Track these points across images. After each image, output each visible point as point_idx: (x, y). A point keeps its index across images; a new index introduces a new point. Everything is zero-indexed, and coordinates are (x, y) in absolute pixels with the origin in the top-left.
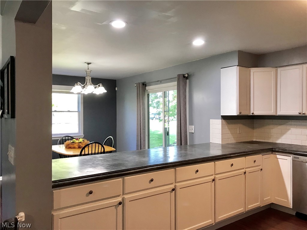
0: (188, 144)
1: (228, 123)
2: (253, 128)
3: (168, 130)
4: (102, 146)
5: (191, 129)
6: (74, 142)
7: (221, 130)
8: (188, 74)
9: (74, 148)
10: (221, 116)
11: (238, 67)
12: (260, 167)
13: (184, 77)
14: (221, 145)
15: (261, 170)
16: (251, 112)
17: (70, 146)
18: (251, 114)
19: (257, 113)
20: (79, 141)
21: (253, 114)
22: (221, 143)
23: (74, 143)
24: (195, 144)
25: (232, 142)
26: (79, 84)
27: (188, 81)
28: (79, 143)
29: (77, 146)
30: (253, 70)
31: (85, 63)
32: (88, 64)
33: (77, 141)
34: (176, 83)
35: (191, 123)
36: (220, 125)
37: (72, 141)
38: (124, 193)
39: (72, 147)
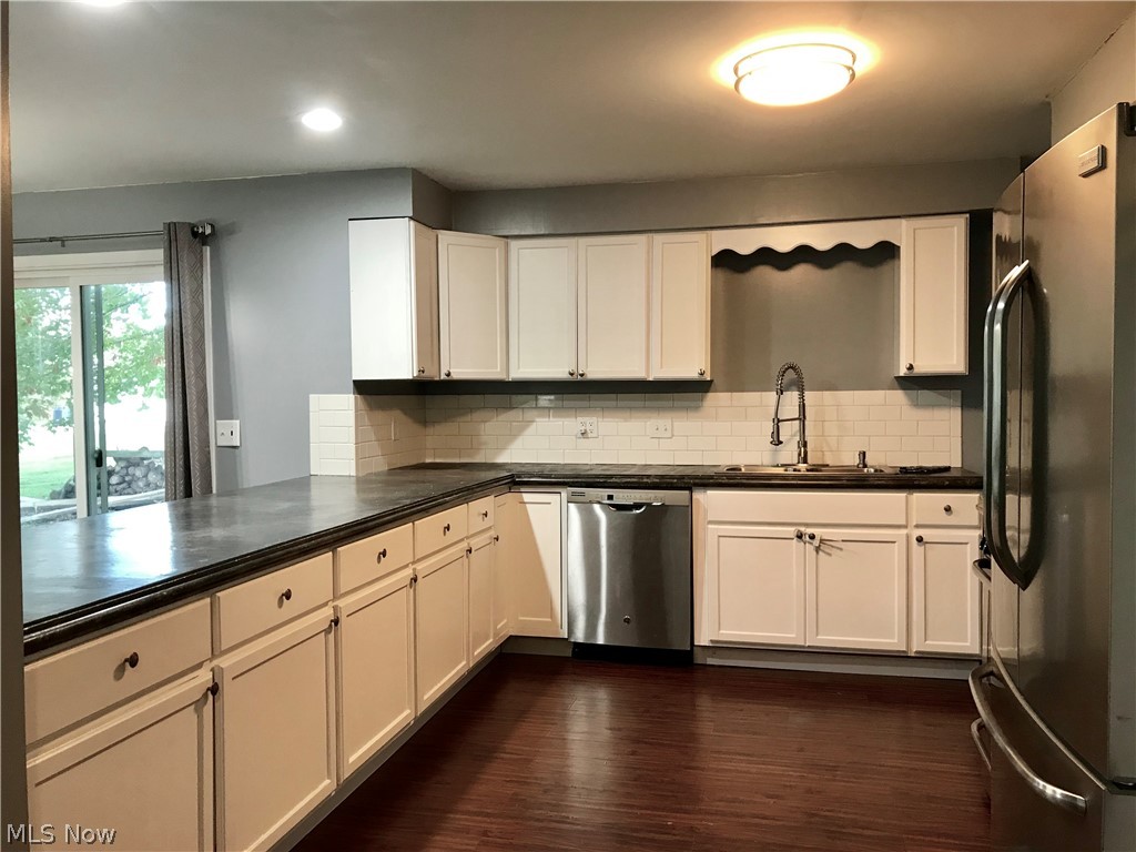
0: (214, 491)
1: (371, 407)
2: (424, 422)
3: (97, 447)
5: (225, 432)
7: (353, 429)
8: (213, 226)
10: (355, 382)
11: (412, 223)
12: (492, 533)
13: (195, 234)
14: (354, 480)
15: (497, 539)
16: (444, 371)
18: (443, 377)
19: (460, 373)
21: (448, 375)
22: (353, 473)
24: (245, 486)
25: (380, 470)
27: (207, 250)
30: (446, 237)
34: (158, 254)
35: (226, 412)
36: (352, 414)
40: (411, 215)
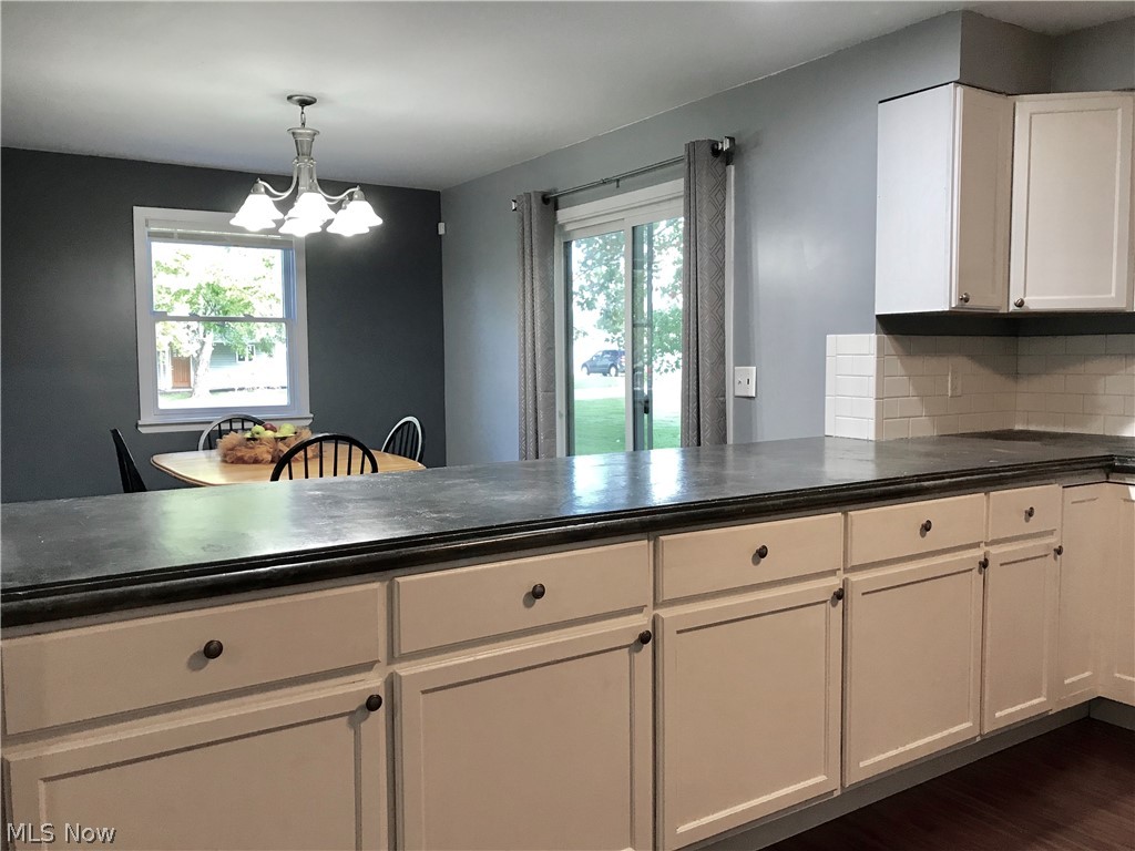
0: (730, 441)
1: (908, 353)
2: (1015, 375)
4: (366, 452)
5: (743, 380)
6: (257, 436)
7: (873, 381)
8: (732, 140)
9: (256, 461)
10: (878, 316)
11: (960, 89)
12: (1054, 541)
13: (716, 152)
14: (873, 444)
15: (1059, 551)
16: (1014, 299)
17: (239, 454)
18: (1012, 308)
19: (1038, 302)
20: (278, 435)
21: (1021, 304)
22: (872, 437)
23: (254, 439)
25: (921, 435)
26: (263, 190)
27: (732, 168)
28: (276, 439)
29: (268, 452)
30: (1027, 107)
31: (289, 98)
32: (304, 103)
33: (270, 434)
34: (678, 185)
35: (744, 359)
36: (872, 360)
37: (248, 435)
38: (396, 655)
39: (246, 458)
40: (957, 78)
